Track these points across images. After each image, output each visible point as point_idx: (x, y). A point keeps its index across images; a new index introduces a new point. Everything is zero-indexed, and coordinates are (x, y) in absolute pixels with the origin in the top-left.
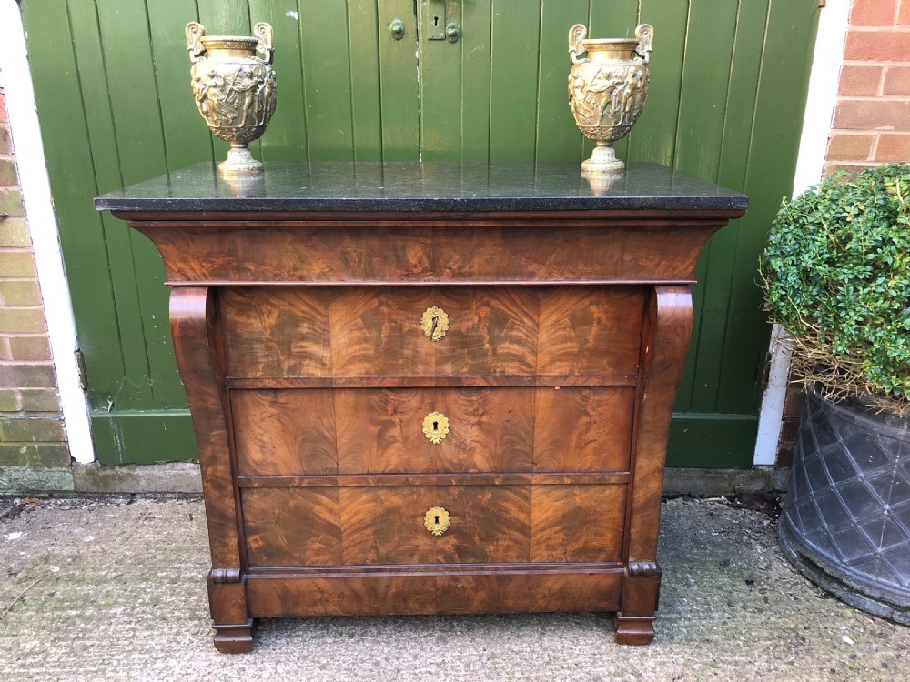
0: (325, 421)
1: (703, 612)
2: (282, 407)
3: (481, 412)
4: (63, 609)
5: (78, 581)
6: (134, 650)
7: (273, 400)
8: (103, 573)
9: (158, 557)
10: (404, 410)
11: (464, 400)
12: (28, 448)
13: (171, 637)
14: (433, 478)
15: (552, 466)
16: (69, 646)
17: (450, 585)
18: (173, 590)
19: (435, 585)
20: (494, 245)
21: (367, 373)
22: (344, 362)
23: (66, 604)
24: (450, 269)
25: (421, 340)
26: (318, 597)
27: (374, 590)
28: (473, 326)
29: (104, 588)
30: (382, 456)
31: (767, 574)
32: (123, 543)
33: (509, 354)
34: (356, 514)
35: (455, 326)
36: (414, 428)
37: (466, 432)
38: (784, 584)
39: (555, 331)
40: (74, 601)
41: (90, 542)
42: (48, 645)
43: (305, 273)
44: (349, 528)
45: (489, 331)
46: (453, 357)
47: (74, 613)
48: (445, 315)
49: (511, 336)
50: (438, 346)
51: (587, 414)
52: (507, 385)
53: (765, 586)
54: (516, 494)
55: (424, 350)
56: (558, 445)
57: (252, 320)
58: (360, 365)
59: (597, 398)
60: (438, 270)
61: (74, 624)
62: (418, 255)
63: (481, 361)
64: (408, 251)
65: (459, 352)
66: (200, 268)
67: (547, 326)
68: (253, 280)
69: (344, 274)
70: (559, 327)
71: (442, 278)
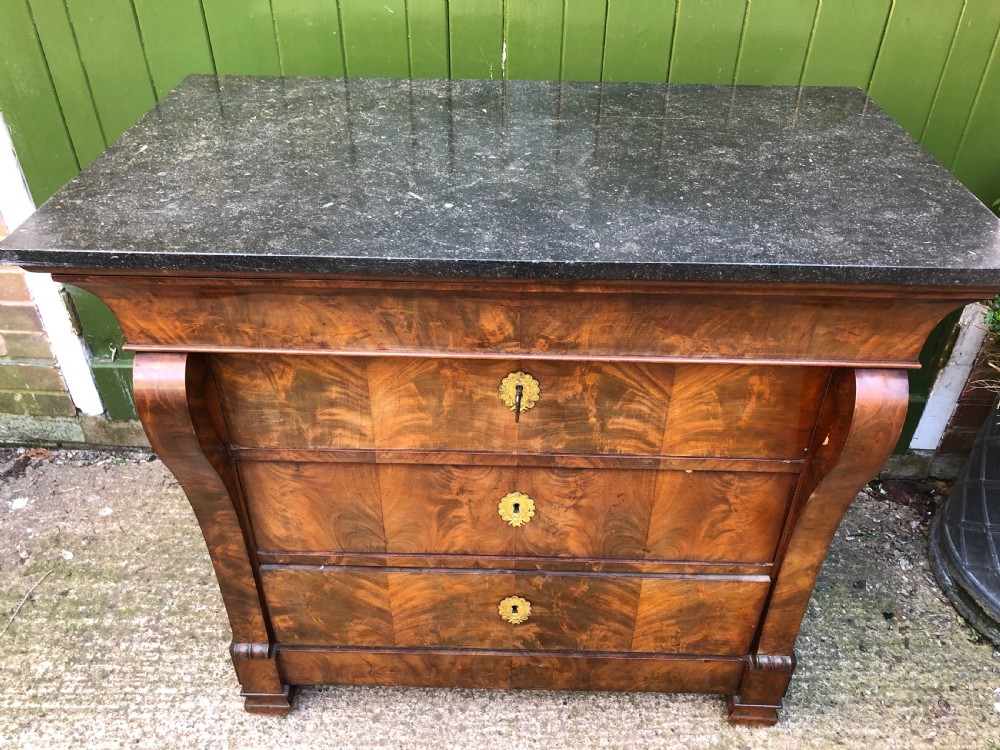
0: (367, 498)
1: (829, 659)
2: (306, 481)
3: (579, 494)
4: (79, 616)
5: (95, 575)
6: (160, 681)
7: (295, 473)
8: (123, 564)
9: (185, 543)
10: (475, 489)
11: (557, 481)
12: (24, 396)
13: (202, 664)
14: (512, 562)
15: (670, 553)
16: (85, 672)
17: (529, 665)
18: (203, 593)
19: (510, 664)
20: (616, 311)
21: (422, 445)
22: (389, 432)
23: (81, 608)
24: (546, 338)
25: (498, 411)
26: (368, 669)
27: (434, 666)
28: (574, 396)
29: (124, 586)
30: (444, 536)
31: (910, 604)
32: (144, 521)
33: (624, 430)
34: (410, 600)
35: (548, 396)
36: (487, 508)
37: (558, 515)
38: (931, 620)
39: (694, 406)
40: (90, 604)
41: (107, 517)
42: (62, 668)
43: (327, 338)
44: (401, 613)
45: (597, 402)
46: (544, 431)
47: (90, 622)
48: (535, 382)
49: (629, 410)
50: (524, 419)
51: (726, 501)
52: (619, 467)
53: (908, 623)
54: (620, 586)
55: (503, 422)
56: (682, 533)
57: (259, 382)
58: (413, 436)
59: (742, 484)
60: (526, 339)
61: (90, 639)
62: (497, 320)
63: (583, 437)
64: (482, 315)
65: (552, 425)
66: (171, 328)
67: (682, 399)
68: (252, 346)
69: (387, 341)
70: (700, 400)
71: (533, 350)
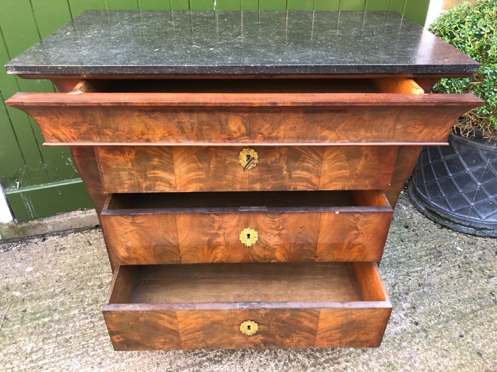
20: (297, 118)
21: (201, 190)
22: (184, 183)
24: (261, 134)
25: (238, 169)
28: (276, 160)
33: (300, 177)
35: (263, 161)
39: (335, 163)
43: (150, 137)
45: (287, 163)
46: (261, 179)
48: (256, 154)
49: (303, 167)
50: (251, 173)
55: (240, 175)
57: (118, 157)
58: (196, 184)
60: (252, 135)
62: (237, 124)
63: (280, 182)
64: (229, 122)
65: (265, 176)
66: (69, 133)
67: (329, 160)
68: (111, 142)
69: (181, 138)
70: (337, 160)
71: (256, 140)
